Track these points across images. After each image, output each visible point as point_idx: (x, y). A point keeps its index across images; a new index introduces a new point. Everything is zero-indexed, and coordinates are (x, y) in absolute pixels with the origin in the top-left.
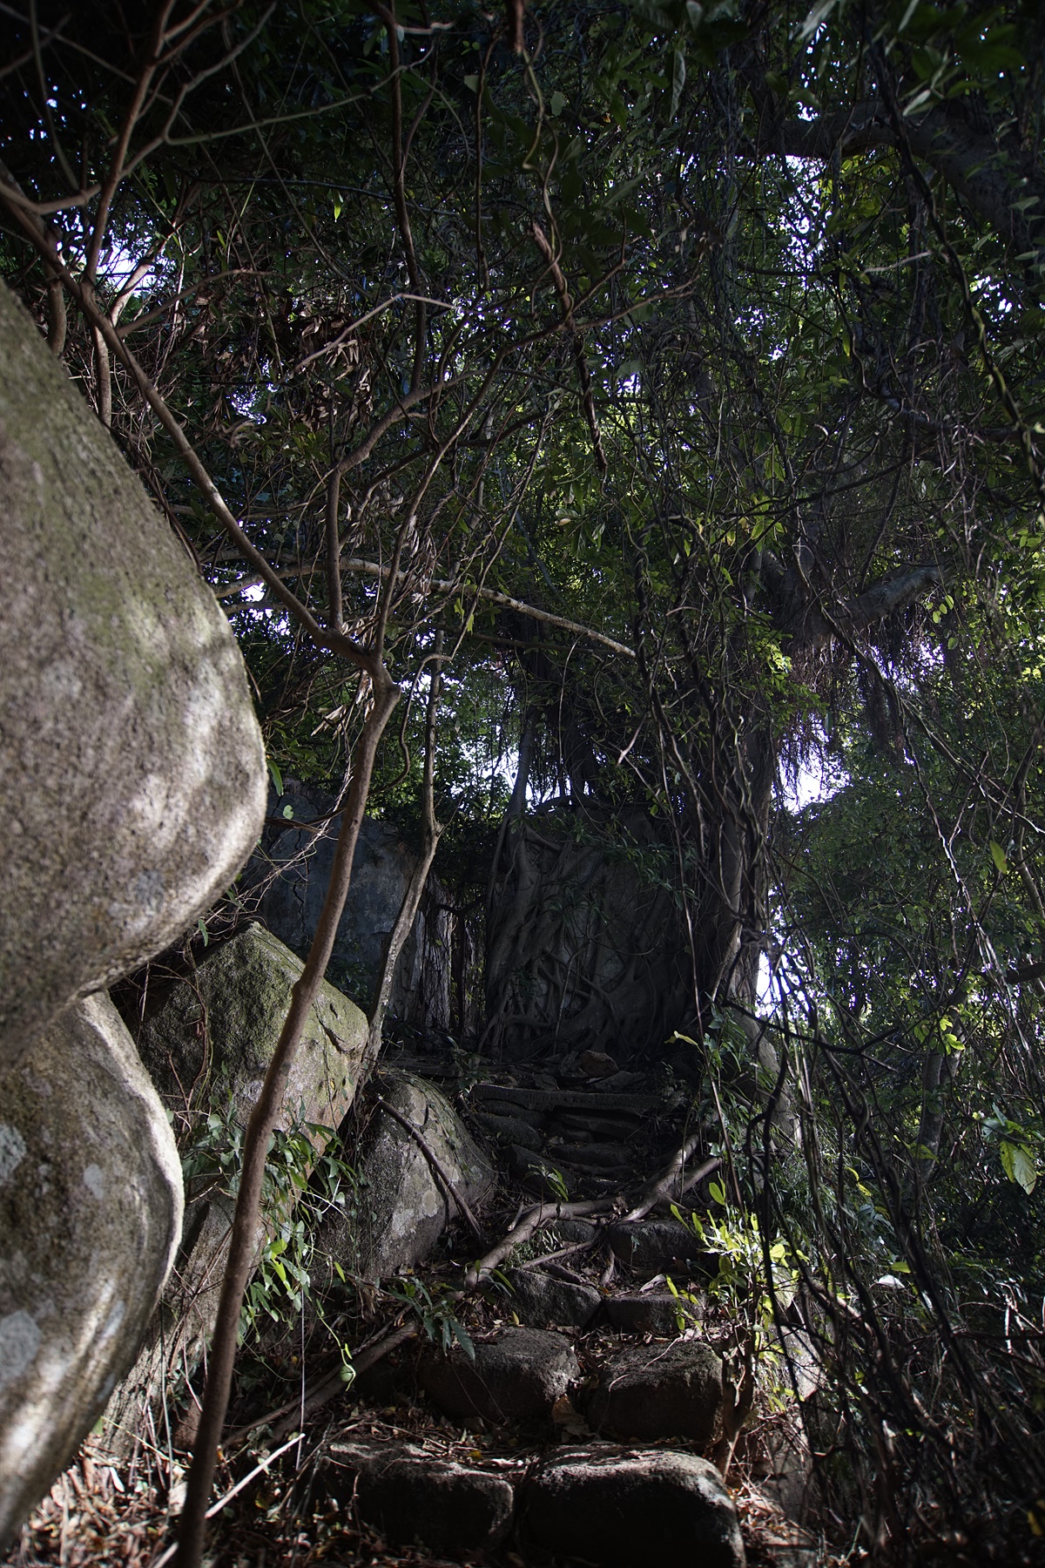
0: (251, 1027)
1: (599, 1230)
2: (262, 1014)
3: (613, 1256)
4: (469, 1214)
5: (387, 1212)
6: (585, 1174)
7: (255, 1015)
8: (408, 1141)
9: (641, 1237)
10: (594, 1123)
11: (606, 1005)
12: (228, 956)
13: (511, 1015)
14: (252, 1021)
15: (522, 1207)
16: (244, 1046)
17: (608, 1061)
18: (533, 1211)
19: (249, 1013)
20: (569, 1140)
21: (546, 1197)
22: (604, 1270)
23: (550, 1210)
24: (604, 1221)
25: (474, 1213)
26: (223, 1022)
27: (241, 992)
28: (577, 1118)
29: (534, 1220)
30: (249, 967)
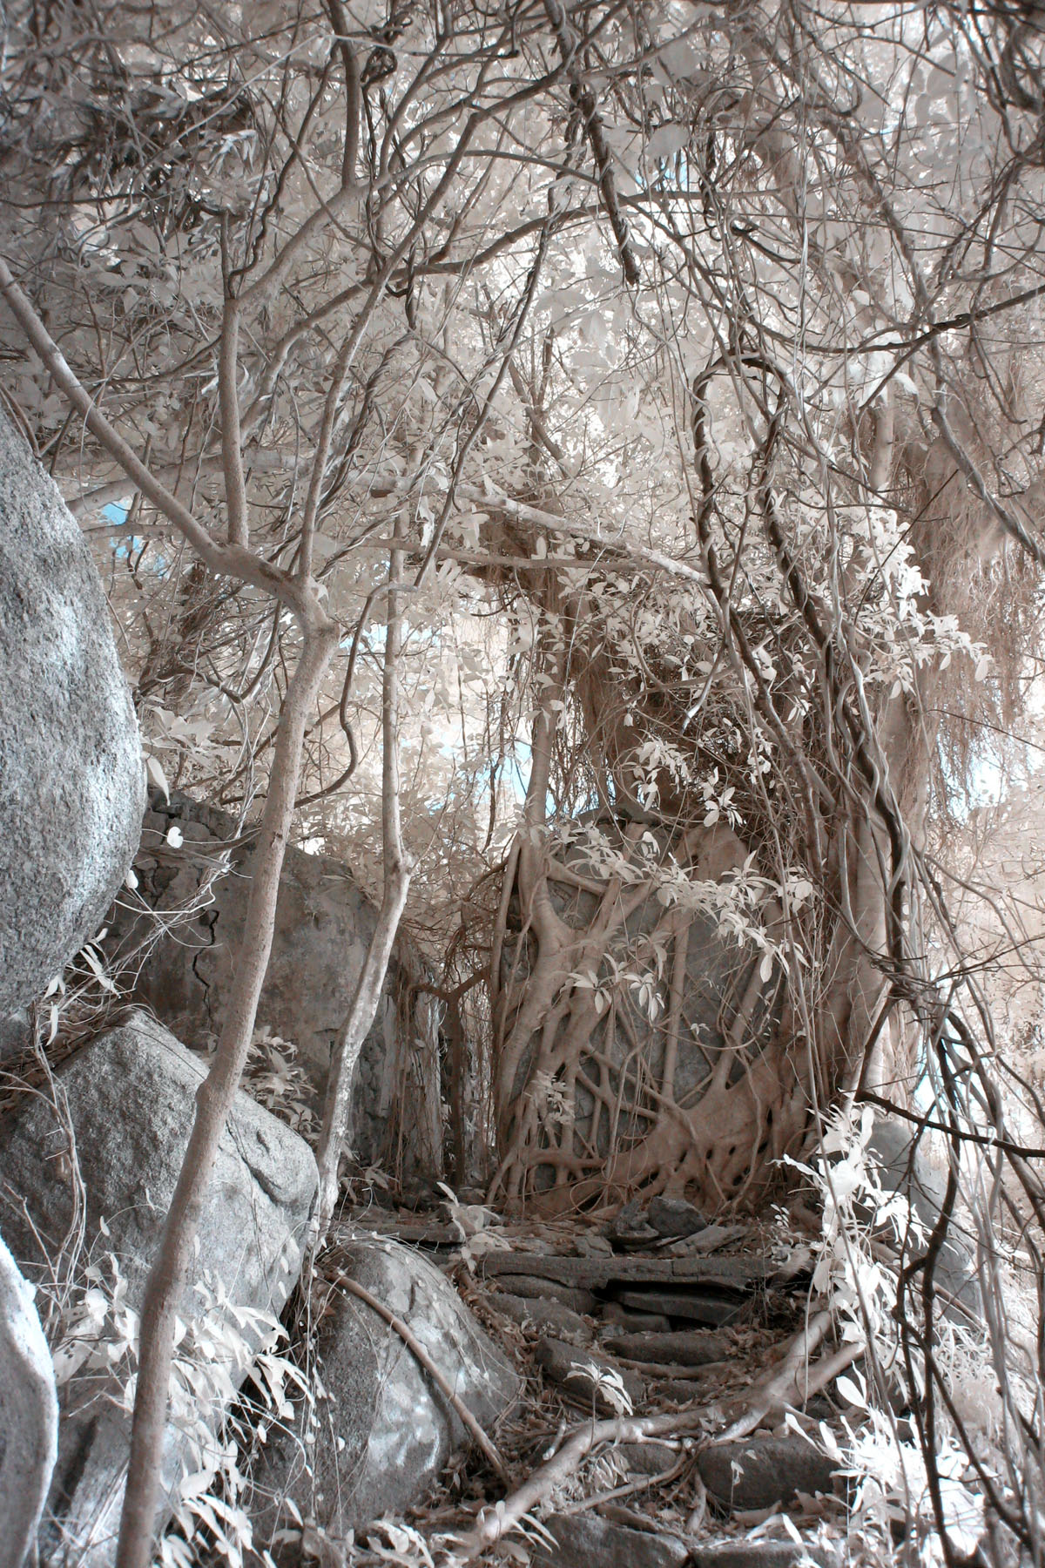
0: (141, 1167)
1: (683, 1456)
2: (156, 1148)
3: (703, 1491)
4: (484, 1436)
5: (360, 1437)
6: (659, 1377)
7: (144, 1147)
8: (386, 1335)
9: (745, 1462)
10: (668, 1303)
11: (685, 1129)
12: (99, 1063)
13: (536, 1149)
14: (141, 1157)
15: (564, 1427)
16: (132, 1194)
17: (690, 1211)
18: (581, 1431)
19: (137, 1147)
20: (634, 1329)
21: (598, 1411)
22: (690, 1511)
23: (603, 1430)
24: (688, 1444)
25: (491, 1438)
26: (98, 1159)
27: (123, 1115)
28: (646, 1297)
29: (583, 1444)
30: (132, 1077)
